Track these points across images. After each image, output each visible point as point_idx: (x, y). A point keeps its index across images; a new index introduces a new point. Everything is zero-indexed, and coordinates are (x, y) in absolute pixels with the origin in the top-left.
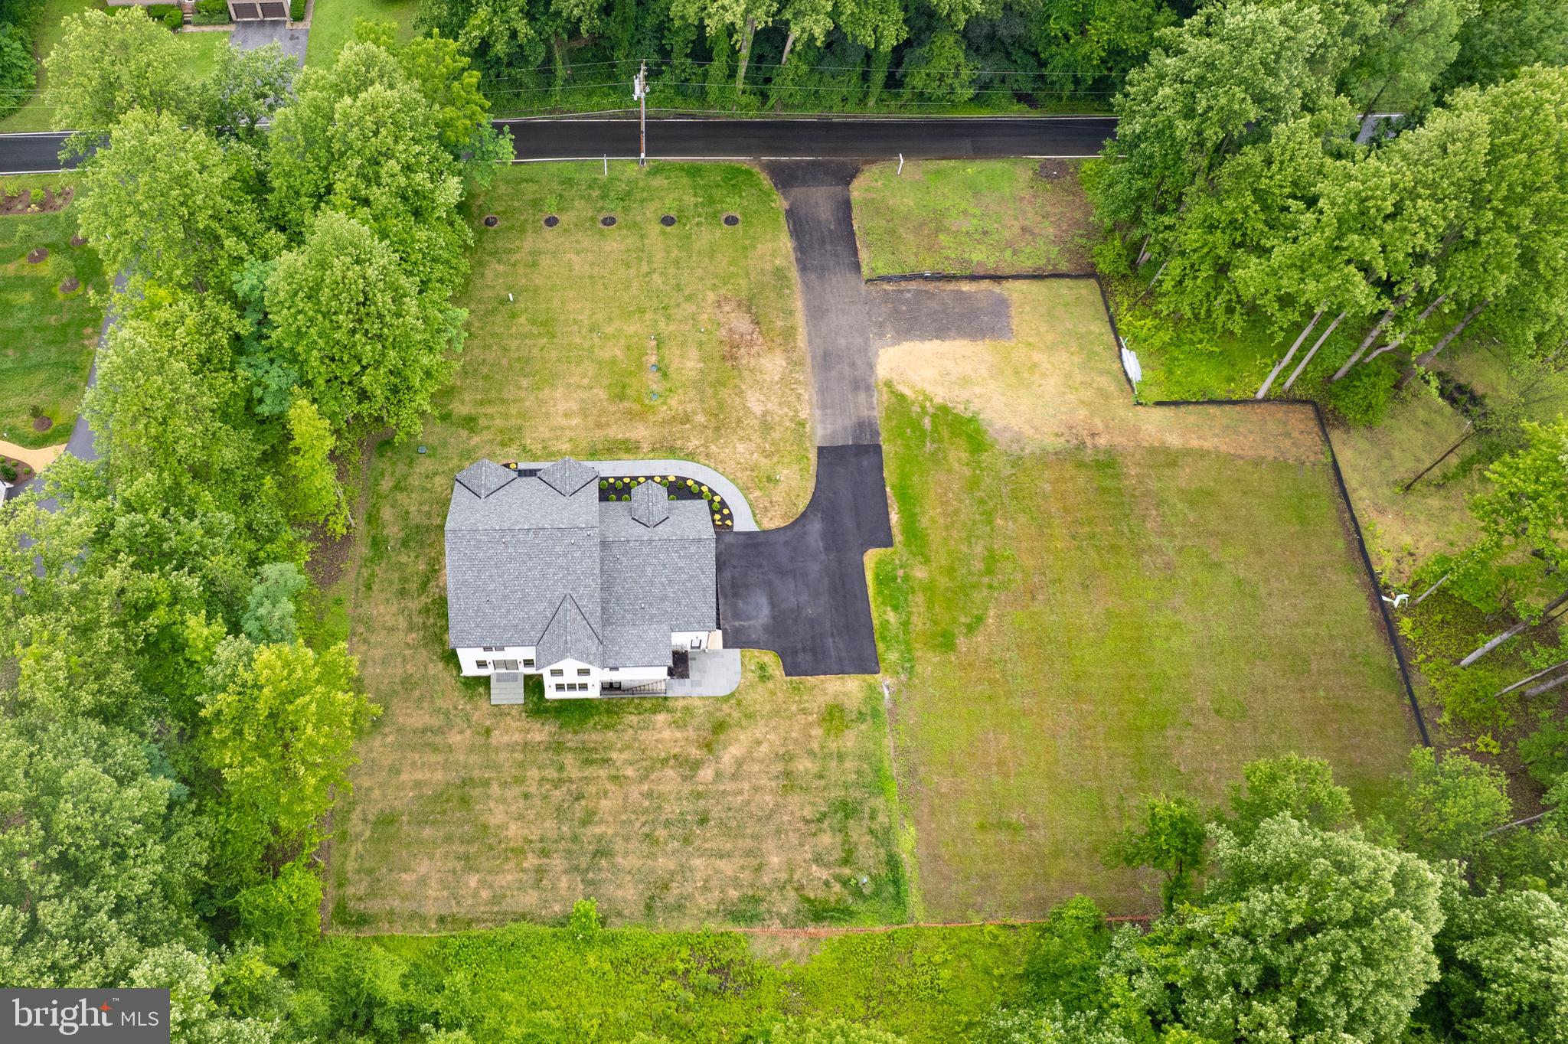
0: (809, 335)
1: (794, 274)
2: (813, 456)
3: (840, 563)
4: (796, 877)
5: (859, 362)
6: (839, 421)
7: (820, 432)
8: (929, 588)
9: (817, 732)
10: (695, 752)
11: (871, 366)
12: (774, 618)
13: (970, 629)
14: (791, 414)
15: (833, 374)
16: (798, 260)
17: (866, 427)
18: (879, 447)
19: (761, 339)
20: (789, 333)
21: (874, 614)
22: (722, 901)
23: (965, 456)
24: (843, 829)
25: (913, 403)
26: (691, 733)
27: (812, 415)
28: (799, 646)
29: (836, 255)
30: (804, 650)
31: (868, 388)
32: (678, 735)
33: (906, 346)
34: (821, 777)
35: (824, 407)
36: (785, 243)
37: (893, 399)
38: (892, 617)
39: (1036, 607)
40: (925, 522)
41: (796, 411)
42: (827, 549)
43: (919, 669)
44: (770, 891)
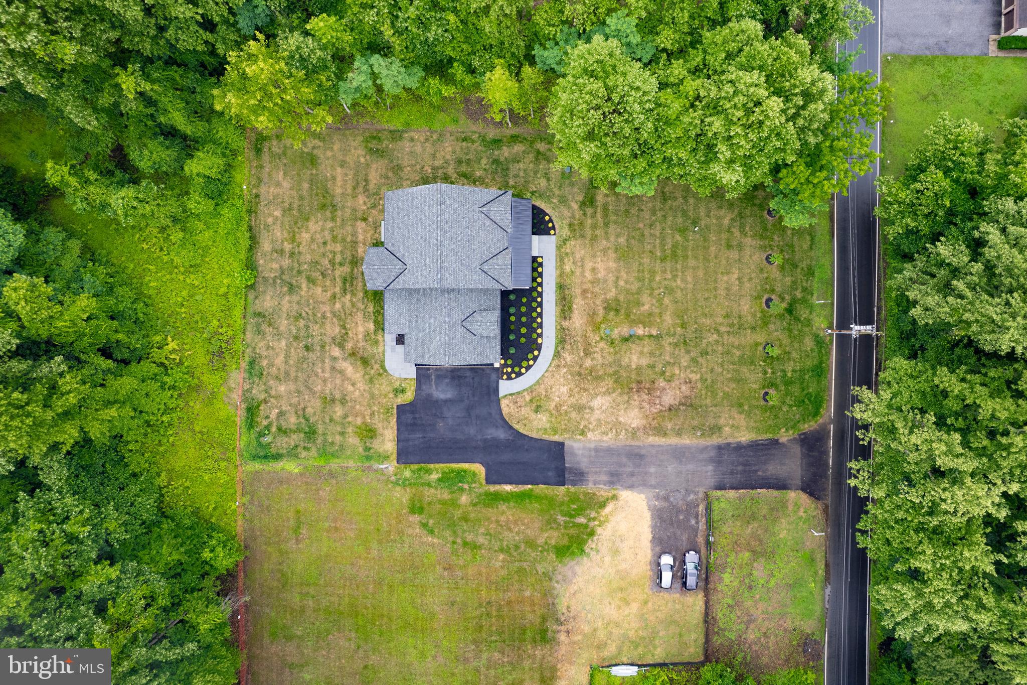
0: (659, 446)
1: (716, 440)
2: (556, 438)
3: (475, 448)
4: (272, 400)
5: (634, 479)
6: (585, 460)
7: (576, 445)
8: (454, 503)
9: (359, 421)
10: (349, 345)
11: (631, 487)
12: (437, 401)
13: (424, 525)
14: (591, 427)
15: (624, 460)
16: (729, 444)
17: (579, 477)
18: (564, 485)
19: (655, 411)
20: (660, 431)
21: (437, 466)
22: (260, 357)
23: (553, 542)
24: (298, 430)
25: (598, 513)
26: (361, 344)
27: (590, 441)
28: (417, 416)
29: (732, 473)
30: (415, 418)
31: (611, 483)
32: (360, 336)
33: (648, 515)
34: (331, 421)
35: (596, 450)
36: (745, 437)
37: (602, 499)
38: (435, 476)
39: (439, 570)
40: (503, 507)
41: (593, 430)
42: (485, 441)
43: (398, 489)
44: (265, 384)
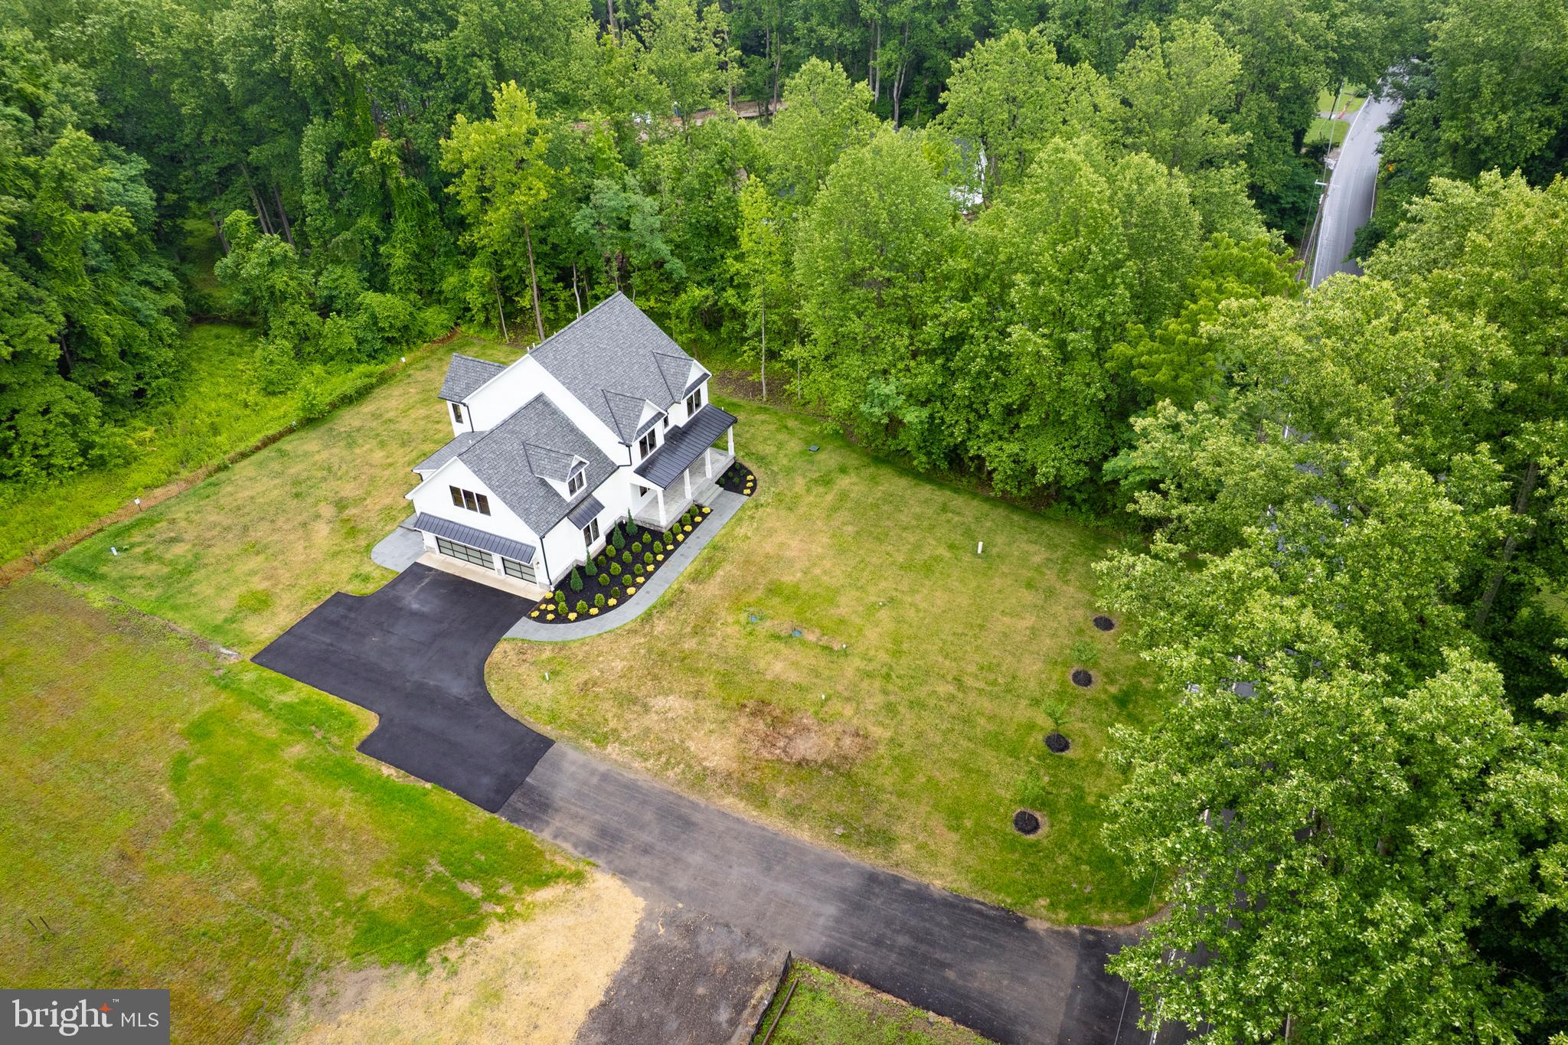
0: (738, 820)
1: (870, 860)
2: (547, 730)
5: (645, 860)
6: (571, 785)
7: (572, 754)
9: (263, 586)
11: (626, 874)
12: (401, 609)
13: (180, 762)
14: (624, 735)
15: (649, 816)
16: (897, 880)
17: (539, 809)
18: (493, 811)
19: (769, 756)
20: (758, 796)
21: (305, 687)
25: (519, 891)
26: (370, 515)
27: (604, 759)
30: (344, 617)
31: (592, 848)
33: (624, 947)
34: (227, 571)
35: (605, 777)
36: (942, 880)
37: (548, 869)
38: (284, 699)
40: (345, 794)
41: (624, 743)
42: (421, 686)
43: (208, 689)
